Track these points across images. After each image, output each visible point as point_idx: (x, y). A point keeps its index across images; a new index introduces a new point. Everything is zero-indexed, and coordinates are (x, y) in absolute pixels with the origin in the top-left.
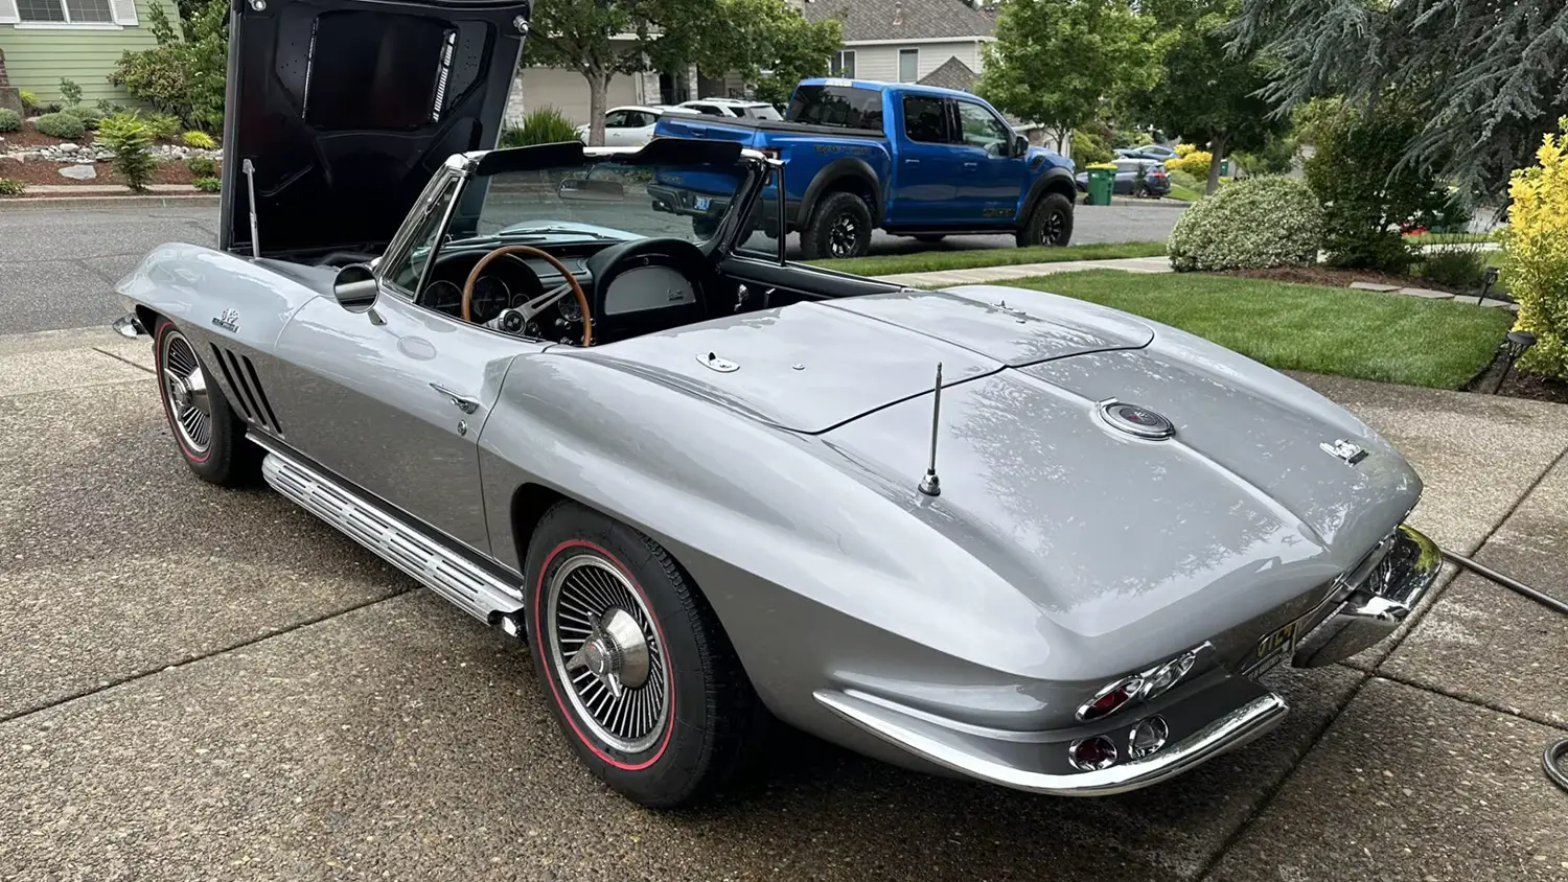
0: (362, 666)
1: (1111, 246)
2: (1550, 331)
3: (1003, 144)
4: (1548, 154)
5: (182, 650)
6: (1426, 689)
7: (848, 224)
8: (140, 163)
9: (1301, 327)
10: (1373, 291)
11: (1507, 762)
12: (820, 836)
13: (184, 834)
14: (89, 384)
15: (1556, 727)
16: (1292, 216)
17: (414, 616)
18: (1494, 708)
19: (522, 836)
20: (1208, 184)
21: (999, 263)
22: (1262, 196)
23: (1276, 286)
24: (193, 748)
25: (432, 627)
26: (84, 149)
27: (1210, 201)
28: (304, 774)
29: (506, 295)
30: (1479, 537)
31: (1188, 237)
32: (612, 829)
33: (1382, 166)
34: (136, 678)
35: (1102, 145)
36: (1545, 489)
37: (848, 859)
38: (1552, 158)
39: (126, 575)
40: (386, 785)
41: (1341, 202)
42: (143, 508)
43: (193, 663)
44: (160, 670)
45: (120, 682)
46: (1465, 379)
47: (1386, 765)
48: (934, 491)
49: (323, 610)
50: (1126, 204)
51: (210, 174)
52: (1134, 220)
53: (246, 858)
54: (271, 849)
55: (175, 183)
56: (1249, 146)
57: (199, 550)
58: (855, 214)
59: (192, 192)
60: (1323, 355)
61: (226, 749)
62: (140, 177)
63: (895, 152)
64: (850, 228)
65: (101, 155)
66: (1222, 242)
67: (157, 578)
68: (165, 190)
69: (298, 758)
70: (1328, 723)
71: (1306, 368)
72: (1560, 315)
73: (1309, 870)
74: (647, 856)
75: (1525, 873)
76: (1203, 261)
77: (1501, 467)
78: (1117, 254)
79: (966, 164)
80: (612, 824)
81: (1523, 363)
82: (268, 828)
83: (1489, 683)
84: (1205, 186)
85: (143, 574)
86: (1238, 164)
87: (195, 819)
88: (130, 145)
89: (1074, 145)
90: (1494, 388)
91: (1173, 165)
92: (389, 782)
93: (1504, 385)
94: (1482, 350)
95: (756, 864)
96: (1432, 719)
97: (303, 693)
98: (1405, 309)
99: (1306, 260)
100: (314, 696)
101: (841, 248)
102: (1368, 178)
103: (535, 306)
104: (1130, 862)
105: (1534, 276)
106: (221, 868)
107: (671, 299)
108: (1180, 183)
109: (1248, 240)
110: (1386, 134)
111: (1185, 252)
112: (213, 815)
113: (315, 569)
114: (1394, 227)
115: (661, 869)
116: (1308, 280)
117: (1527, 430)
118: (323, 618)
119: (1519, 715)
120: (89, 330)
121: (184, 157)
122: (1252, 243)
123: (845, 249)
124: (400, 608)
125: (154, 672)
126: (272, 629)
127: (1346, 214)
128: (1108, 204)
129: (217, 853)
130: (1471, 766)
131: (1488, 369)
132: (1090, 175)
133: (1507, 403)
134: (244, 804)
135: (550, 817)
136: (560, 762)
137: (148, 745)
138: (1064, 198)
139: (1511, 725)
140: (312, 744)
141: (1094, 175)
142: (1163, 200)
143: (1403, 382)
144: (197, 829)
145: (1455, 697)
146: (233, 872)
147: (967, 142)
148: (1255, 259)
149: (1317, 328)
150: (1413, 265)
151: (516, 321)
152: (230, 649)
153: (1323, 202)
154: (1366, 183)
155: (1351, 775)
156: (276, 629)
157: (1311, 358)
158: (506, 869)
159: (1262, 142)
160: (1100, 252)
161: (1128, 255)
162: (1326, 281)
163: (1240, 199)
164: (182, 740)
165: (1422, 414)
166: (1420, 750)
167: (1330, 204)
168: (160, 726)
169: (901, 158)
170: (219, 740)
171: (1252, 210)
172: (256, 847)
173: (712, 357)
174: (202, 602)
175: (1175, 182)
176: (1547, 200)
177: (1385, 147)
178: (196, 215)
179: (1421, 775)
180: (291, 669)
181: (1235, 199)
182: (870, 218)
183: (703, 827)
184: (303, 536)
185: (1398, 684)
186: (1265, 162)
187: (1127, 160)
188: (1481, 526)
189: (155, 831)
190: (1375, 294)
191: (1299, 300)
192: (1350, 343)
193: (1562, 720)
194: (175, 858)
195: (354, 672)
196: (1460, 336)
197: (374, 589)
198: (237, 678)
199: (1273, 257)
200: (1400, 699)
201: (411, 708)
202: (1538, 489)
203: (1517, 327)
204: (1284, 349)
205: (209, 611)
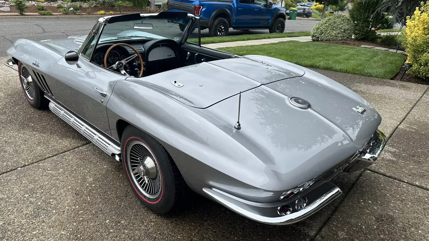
0: (76, 167)
1: (295, 33)
2: (416, 63)
3: (266, 4)
4: (417, 13)
5: (23, 163)
6: (380, 174)
7: (222, 27)
8: (22, 7)
9: (347, 59)
10: (367, 48)
11: (404, 198)
12: (207, 223)
13: (19, 223)
14: (2, 77)
15: (417, 187)
16: (345, 26)
17: (92, 151)
18: (400, 180)
19: (119, 223)
20: (323, 14)
21: (264, 38)
22: (337, 20)
23: (340, 46)
24: (24, 194)
25: (97, 155)
26: (7, 2)
27: (323, 21)
28: (56, 203)
29: (118, 57)
30: (396, 126)
31: (316, 31)
32: (146, 221)
33: (370, 12)
34: (9, 171)
35: (293, 2)
36: (415, 111)
37: (215, 230)
38: (418, 14)
39: (8, 138)
40: (81, 206)
41: (359, 22)
42: (14, 117)
43: (26, 167)
44: (16, 169)
45: (4, 173)
46: (392, 76)
47: (369, 199)
48: (239, 128)
49: (65, 149)
50: (300, 19)
51: (43, 10)
52: (302, 25)
53: (37, 231)
54: (45, 228)
55: (33, 12)
56: (334, 3)
57: (31, 130)
58: (224, 24)
59: (37, 15)
60: (353, 69)
61: (34, 195)
62: (22, 11)
63: (235, 6)
64: (223, 28)
65: (12, 4)
66: (326, 33)
67: (17, 139)
68: (30, 14)
69: (55, 197)
70: (353, 185)
71: (348, 72)
72: (419, 59)
73: (347, 233)
74: (156, 229)
75: (409, 234)
76: (320, 38)
77: (402, 104)
78: (297, 35)
79: (255, 10)
80: (146, 219)
81: (409, 72)
82: (45, 221)
83: (399, 172)
84: (322, 14)
85: (13, 138)
86: (331, 8)
87: (23, 218)
88: (19, 2)
89: (286, 2)
90: (400, 78)
91: (313, 8)
92: (82, 205)
93: (403, 78)
94: (397, 67)
95: (188, 232)
96: (382, 184)
97: (58, 176)
98: (376, 54)
99: (349, 38)
100: (61, 177)
101: (220, 33)
102: (366, 15)
103: (126, 60)
104: (296, 230)
105: (412, 48)
106: (30, 234)
107: (168, 56)
108: (315, 13)
109: (333, 32)
110: (372, 3)
111: (316, 36)
112: (28, 217)
113: (64, 136)
114: (373, 29)
115: (159, 234)
116: (349, 44)
117: (409, 92)
118: (65, 152)
119: (407, 183)
120: (5, 58)
121: (35, 5)
122: (334, 34)
123: (221, 34)
124: (88, 148)
125: (14, 170)
126: (50, 155)
127: (360, 25)
128: (295, 20)
129: (29, 230)
130: (393, 199)
131: (399, 73)
132: (290, 11)
133: (404, 83)
134: (38, 213)
135: (128, 217)
136: (132, 198)
137: (11, 194)
138: (283, 19)
139: (405, 186)
140: (59, 193)
141: (291, 11)
142: (310, 18)
143: (375, 77)
144: (23, 221)
145: (389, 177)
146: (33, 235)
147: (256, 4)
148: (335, 38)
149: (352, 60)
150: (378, 39)
151: (121, 65)
152: (37, 162)
153: (354, 21)
154: (366, 17)
155: (359, 202)
156: (51, 155)
157: (350, 69)
158: (114, 234)
159: (337, 3)
160: (292, 35)
161: (300, 36)
162: (354, 44)
163: (331, 21)
164: (21, 192)
165: (380, 87)
166: (379, 194)
167: (356, 22)
168: (15, 187)
169: (237, 7)
170: (32, 192)
171: (334, 24)
172: (41, 227)
173: (175, 82)
174: (30, 147)
175: (313, 13)
176: (416, 26)
177: (371, 7)
178: (38, 22)
179: (379, 202)
180: (55, 168)
181: (330, 21)
182: (228, 25)
183: (173, 220)
184: (61, 125)
185: (373, 172)
186: (338, 8)
187: (300, 7)
188: (396, 122)
189: (11, 222)
190: (368, 49)
191: (347, 51)
192: (361, 65)
193: (419, 185)
194: (16, 231)
195: (73, 169)
196: (391, 63)
197: (81, 142)
198: (39, 172)
199: (340, 37)
200: (373, 177)
201: (89, 181)
202: (413, 110)
203: (407, 62)
204: (342, 66)
205: (32, 149)
